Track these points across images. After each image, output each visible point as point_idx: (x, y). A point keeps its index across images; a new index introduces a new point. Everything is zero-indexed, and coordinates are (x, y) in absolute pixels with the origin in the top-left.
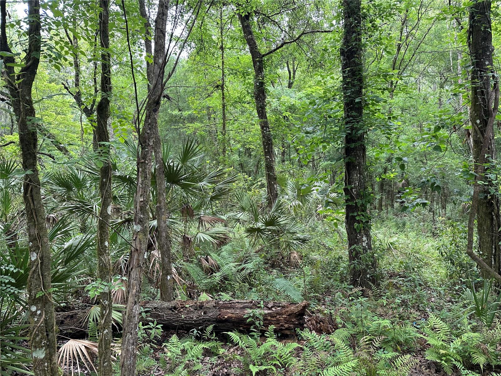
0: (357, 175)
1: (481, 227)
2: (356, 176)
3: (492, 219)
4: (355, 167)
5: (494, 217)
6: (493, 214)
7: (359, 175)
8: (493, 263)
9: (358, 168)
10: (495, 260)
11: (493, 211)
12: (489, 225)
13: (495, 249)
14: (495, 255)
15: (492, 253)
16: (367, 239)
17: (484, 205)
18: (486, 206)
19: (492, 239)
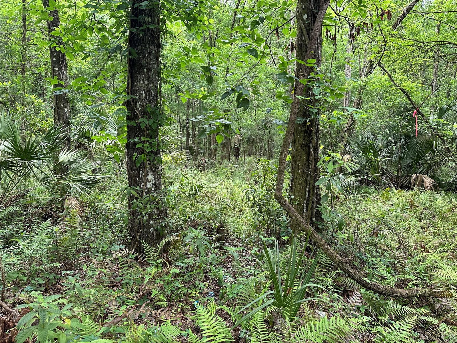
0: (144, 82)
1: (295, 164)
2: (142, 83)
3: (309, 153)
4: (141, 68)
5: (312, 150)
6: (311, 146)
7: (147, 82)
8: (305, 210)
9: (145, 70)
10: (307, 207)
11: (310, 142)
12: (305, 161)
13: (309, 192)
14: (308, 200)
15: (305, 198)
16: (155, 178)
17: (302, 134)
18: (304, 136)
19: (306, 180)
